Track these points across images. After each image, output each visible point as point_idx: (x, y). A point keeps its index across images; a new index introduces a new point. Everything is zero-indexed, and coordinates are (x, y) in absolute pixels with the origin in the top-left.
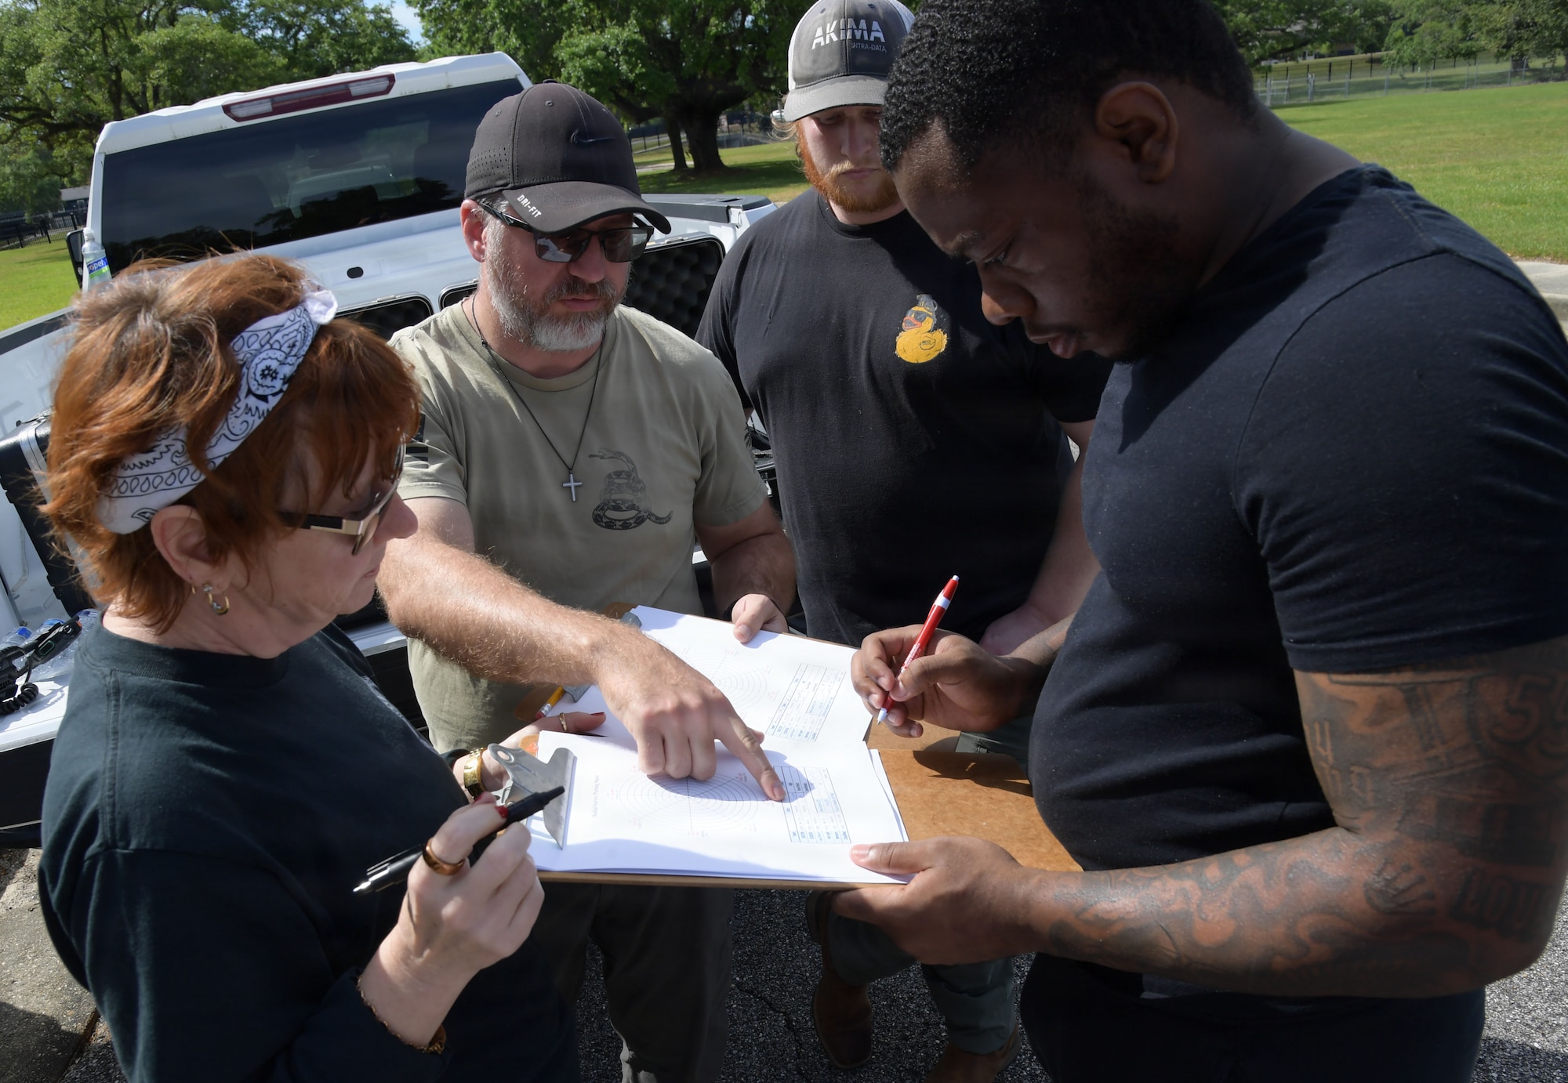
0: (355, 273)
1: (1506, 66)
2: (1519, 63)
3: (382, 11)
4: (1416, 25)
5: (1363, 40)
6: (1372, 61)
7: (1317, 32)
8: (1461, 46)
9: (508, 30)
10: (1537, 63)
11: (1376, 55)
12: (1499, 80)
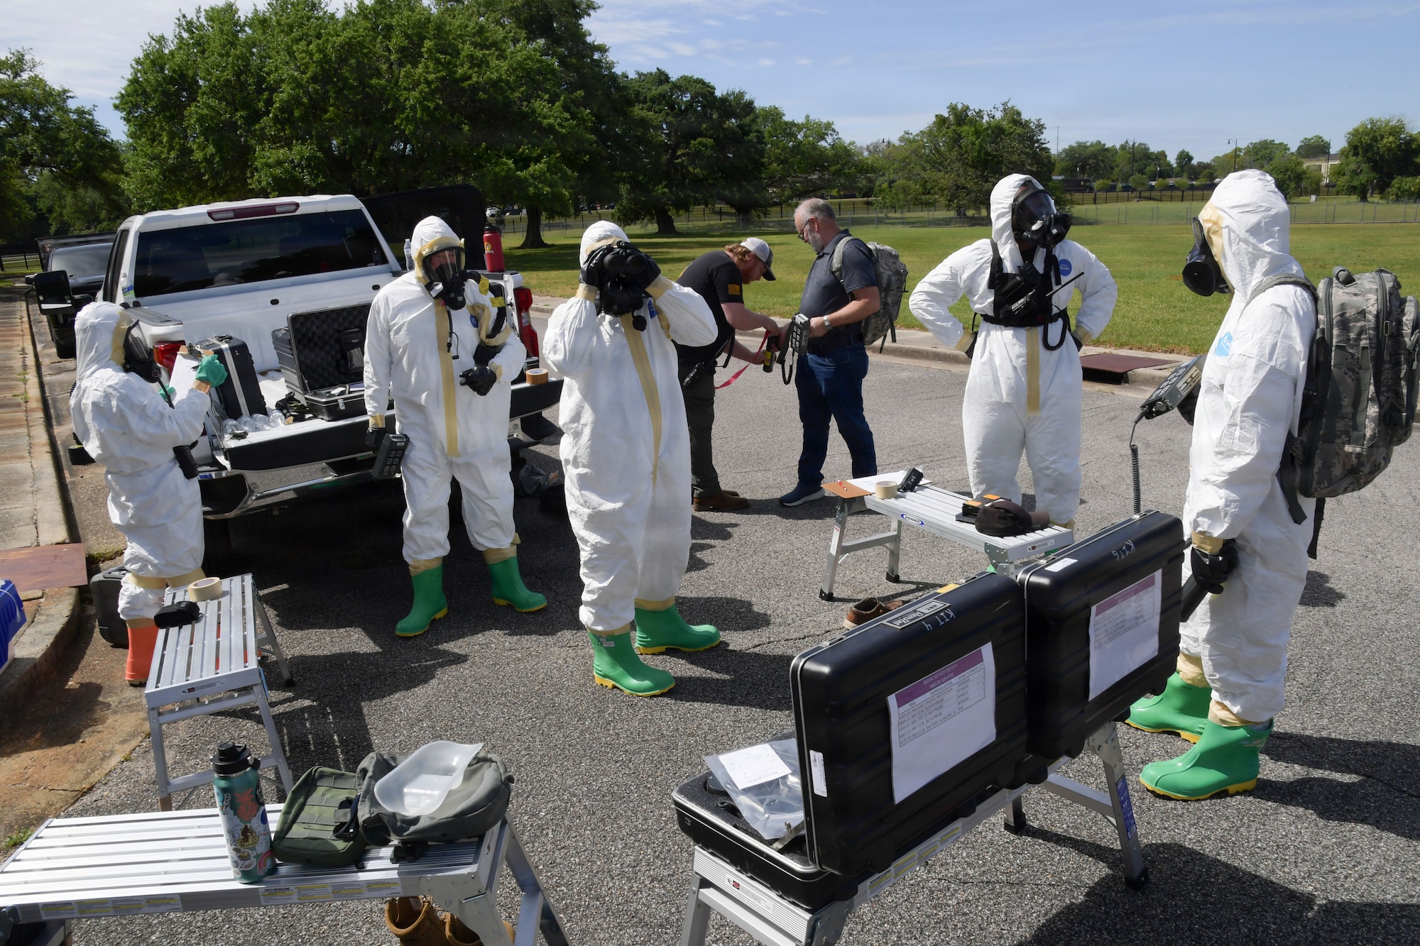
0: (275, 302)
1: (952, 214)
2: (960, 211)
3: (85, 113)
4: (893, 181)
5: (860, 189)
6: (868, 203)
7: (829, 181)
8: (923, 197)
9: (207, 139)
10: (970, 213)
11: (870, 199)
12: (946, 222)
